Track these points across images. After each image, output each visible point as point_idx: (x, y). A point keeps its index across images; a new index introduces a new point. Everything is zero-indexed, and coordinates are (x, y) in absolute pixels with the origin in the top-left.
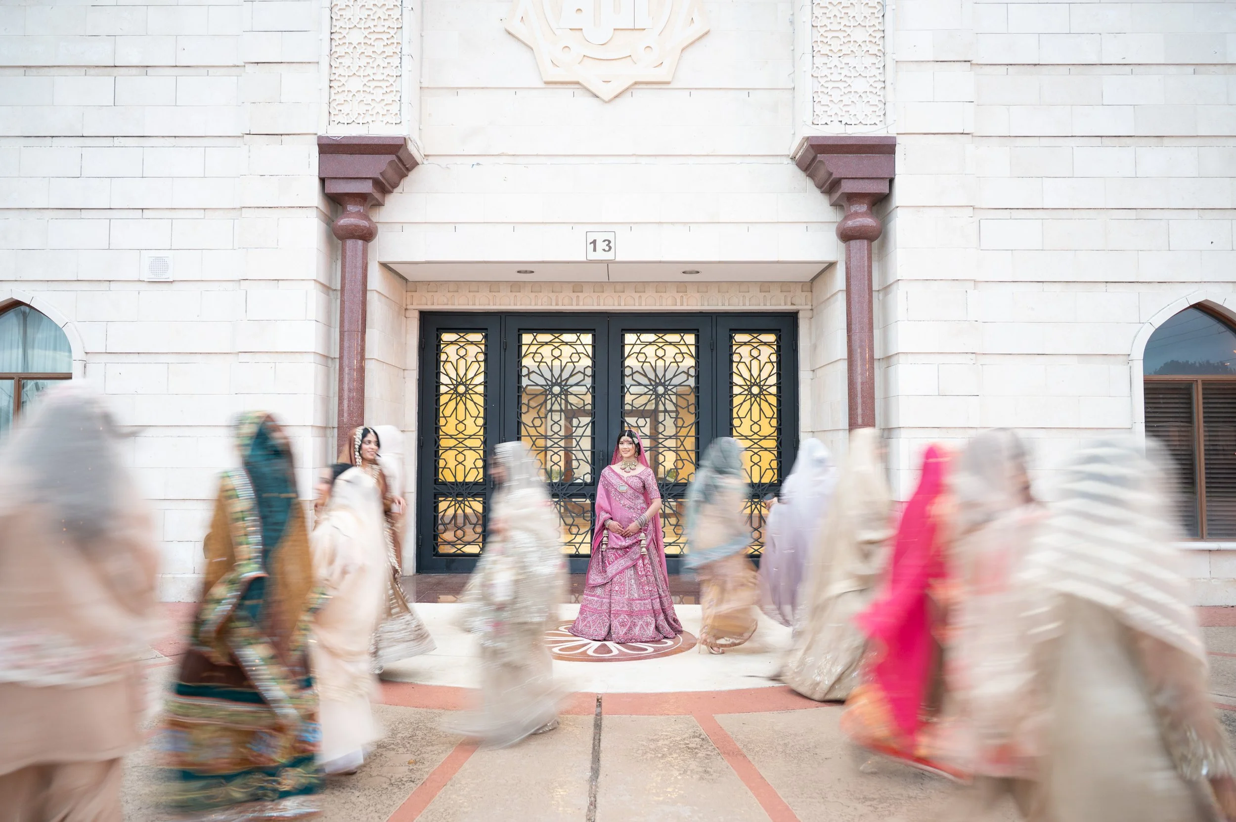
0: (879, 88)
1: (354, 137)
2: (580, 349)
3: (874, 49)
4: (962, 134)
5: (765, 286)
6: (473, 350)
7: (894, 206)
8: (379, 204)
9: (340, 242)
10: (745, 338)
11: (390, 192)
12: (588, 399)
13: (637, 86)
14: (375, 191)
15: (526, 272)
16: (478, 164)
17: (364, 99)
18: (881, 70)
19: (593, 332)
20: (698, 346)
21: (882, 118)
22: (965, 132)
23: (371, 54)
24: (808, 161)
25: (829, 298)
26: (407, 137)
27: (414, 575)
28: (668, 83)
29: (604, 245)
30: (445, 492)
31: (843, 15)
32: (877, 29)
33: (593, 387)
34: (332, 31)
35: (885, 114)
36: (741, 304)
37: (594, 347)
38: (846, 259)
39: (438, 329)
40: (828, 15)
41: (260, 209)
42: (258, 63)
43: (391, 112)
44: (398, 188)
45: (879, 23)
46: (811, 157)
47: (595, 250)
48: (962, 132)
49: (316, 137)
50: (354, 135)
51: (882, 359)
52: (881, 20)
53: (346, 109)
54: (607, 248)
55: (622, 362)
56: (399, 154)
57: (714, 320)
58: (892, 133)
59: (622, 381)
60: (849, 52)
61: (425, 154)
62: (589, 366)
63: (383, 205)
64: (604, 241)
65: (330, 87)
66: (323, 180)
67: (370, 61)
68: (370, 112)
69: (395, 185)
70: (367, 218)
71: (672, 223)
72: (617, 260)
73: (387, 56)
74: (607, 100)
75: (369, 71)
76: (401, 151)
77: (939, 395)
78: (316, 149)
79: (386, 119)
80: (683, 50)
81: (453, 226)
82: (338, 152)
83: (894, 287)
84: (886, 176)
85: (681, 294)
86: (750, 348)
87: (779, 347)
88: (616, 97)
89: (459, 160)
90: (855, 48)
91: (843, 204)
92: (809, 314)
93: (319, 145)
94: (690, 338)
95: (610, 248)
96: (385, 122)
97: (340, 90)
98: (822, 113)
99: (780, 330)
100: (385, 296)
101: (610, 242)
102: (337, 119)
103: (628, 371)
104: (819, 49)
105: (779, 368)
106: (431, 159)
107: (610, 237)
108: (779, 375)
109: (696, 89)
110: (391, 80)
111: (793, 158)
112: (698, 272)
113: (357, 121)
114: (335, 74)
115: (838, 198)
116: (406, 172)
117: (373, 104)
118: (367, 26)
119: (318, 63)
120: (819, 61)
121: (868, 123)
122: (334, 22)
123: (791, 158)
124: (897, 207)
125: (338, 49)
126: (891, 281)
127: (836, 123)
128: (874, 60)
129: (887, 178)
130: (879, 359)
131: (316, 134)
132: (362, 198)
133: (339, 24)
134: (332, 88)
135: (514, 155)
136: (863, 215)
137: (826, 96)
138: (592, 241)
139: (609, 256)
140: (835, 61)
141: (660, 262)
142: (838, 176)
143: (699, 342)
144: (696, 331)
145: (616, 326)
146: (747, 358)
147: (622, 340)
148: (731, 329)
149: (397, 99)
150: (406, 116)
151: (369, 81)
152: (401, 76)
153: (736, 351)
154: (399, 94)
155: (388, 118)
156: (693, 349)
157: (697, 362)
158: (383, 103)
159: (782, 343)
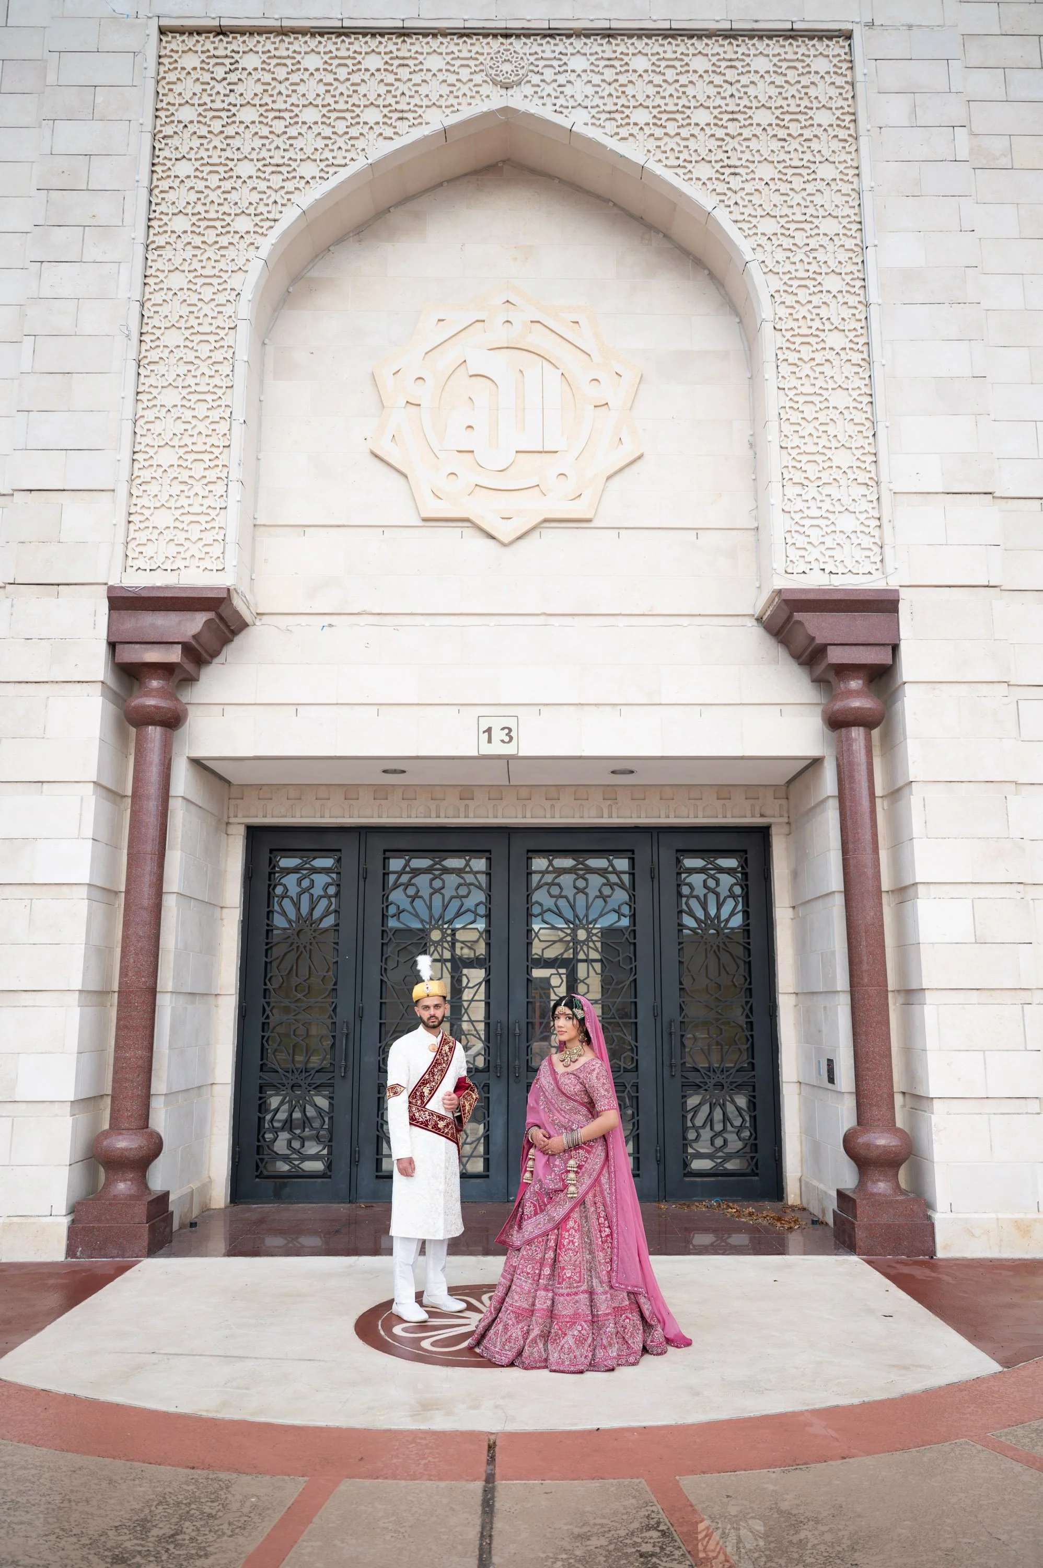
0: (872, 526)
1: (159, 588)
2: (469, 878)
3: (863, 477)
4: (987, 586)
5: (724, 791)
6: (320, 879)
7: (899, 682)
8: (190, 680)
9: (134, 730)
10: (698, 863)
11: (208, 663)
12: (481, 949)
13: (547, 525)
14: (185, 660)
15: (395, 772)
16: (330, 625)
17: (175, 538)
18: (875, 504)
19: (487, 855)
20: (633, 874)
21: (879, 565)
22: (991, 584)
23: (186, 479)
24: (781, 621)
25: (814, 808)
26: (231, 588)
27: (226, 1207)
28: (589, 521)
29: (503, 735)
30: (275, 1082)
31: (820, 434)
32: (866, 451)
33: (488, 932)
34: (135, 450)
35: (882, 561)
36: (692, 815)
37: (489, 874)
38: (837, 753)
39: (271, 851)
40: (801, 434)
41: (23, 685)
42: (31, 491)
43: (211, 555)
44: (219, 657)
45: (869, 444)
46: (784, 616)
47: (490, 741)
48: (987, 584)
49: (106, 587)
50: (158, 584)
51: (892, 891)
52: (871, 440)
53: (149, 550)
54: (507, 739)
55: (528, 896)
56: (220, 611)
57: (655, 835)
58: (893, 583)
59: (528, 923)
60: (831, 481)
61: (259, 611)
62: (481, 903)
63: (198, 680)
64: (503, 729)
65: (129, 522)
66: (112, 646)
67: (185, 488)
68: (182, 556)
69: (215, 654)
70: (172, 696)
71: (596, 705)
72: (520, 754)
73: (209, 482)
74: (506, 541)
75: (183, 501)
76: (223, 606)
77: (976, 943)
78: (106, 603)
79: (203, 564)
80: (609, 478)
81: (294, 708)
82: (136, 608)
83: (906, 791)
84: (887, 642)
85: (609, 802)
86: (703, 876)
87: (745, 875)
88: (520, 538)
89: (304, 620)
90: (838, 474)
91: (830, 679)
92: (785, 830)
93: (110, 598)
94: (622, 864)
95: (511, 738)
96: (202, 568)
97: (142, 526)
98: (798, 558)
99: (745, 852)
100: (197, 805)
101: (510, 730)
102: (137, 564)
103: (536, 910)
104: (791, 476)
105: (746, 903)
106: (265, 618)
107: (511, 723)
108: (746, 914)
109: (626, 528)
110: (213, 513)
111: (759, 620)
112: (632, 772)
113: (163, 567)
114: (136, 505)
115: (823, 671)
116: (230, 636)
117: (187, 544)
118: (182, 443)
119: (113, 490)
120: (791, 491)
121: (861, 572)
122: (138, 439)
123: (757, 620)
124: (905, 683)
125: (141, 473)
126: (900, 783)
127: (817, 571)
128: (864, 491)
129: (888, 645)
130: (888, 892)
131: (106, 584)
132: (166, 669)
133: (144, 441)
134: (131, 524)
135: (379, 614)
136: (857, 694)
137: (803, 536)
138: (486, 728)
139: (509, 750)
140: (812, 491)
141: (580, 758)
142: (824, 641)
143: (633, 869)
144: (629, 854)
145: (519, 846)
146: (700, 891)
147: (528, 865)
148: (678, 851)
149: (220, 537)
150: (231, 561)
151: (183, 514)
152: (226, 508)
153: (687, 880)
154: (222, 532)
155: (207, 564)
156: (626, 878)
157: (632, 897)
158: (201, 544)
159: (748, 870)
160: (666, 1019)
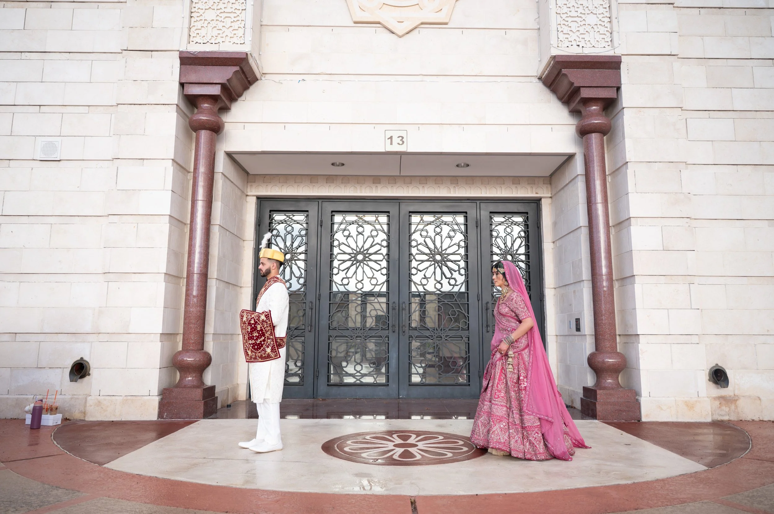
0: (606, 22)
2: (378, 227)
4: (670, 55)
5: (517, 179)
6: (297, 227)
7: (621, 107)
8: (226, 108)
9: (195, 133)
10: (501, 219)
11: (236, 100)
12: (384, 264)
13: (423, 26)
14: (223, 95)
15: (338, 164)
16: (303, 79)
17: (217, 27)
18: (608, 9)
19: (388, 214)
20: (467, 225)
21: (609, 43)
22: (672, 54)
26: (248, 54)
27: (246, 400)
29: (399, 140)
33: (388, 255)
35: (611, 41)
36: (499, 192)
37: (388, 224)
38: (585, 149)
39: (271, 211)
41: (132, 106)
43: (237, 35)
44: (242, 98)
47: (392, 144)
49: (178, 52)
50: (208, 51)
51: (614, 226)
53: (203, 32)
54: (401, 142)
55: (410, 236)
56: (242, 66)
57: (478, 203)
58: (618, 53)
59: (410, 251)
61: (264, 71)
62: (384, 240)
63: (230, 109)
64: (399, 137)
65: (191, 17)
66: (182, 85)
68: (221, 35)
69: (240, 95)
70: (216, 115)
71: (450, 124)
72: (408, 151)
74: (400, 34)
75: (221, 5)
76: (244, 64)
77: (663, 250)
78: (178, 61)
79: (233, 40)
81: (283, 125)
82: (195, 64)
83: (623, 168)
84: (614, 85)
85: (454, 185)
87: (527, 226)
89: (288, 77)
92: (549, 201)
93: (180, 58)
94: (460, 219)
95: (403, 142)
96: (232, 42)
97: (198, 19)
98: (564, 39)
99: (527, 213)
101: (403, 137)
102: (196, 40)
103: (413, 244)
105: (527, 239)
106: (267, 76)
107: (404, 134)
108: (526, 247)
109: (466, 28)
110: (238, 12)
111: (540, 78)
112: (468, 166)
113: (210, 41)
114: (195, 7)
115: (576, 105)
116: (248, 85)
117: (224, 29)
124: (625, 108)
126: (620, 164)
127: (575, 46)
129: (614, 87)
130: (611, 226)
131: (178, 50)
132: (213, 99)
135: (330, 74)
136: (596, 115)
137: (567, 27)
138: (389, 137)
139: (402, 148)
141: (441, 154)
142: (580, 85)
143: (467, 222)
144: (465, 214)
145: (406, 208)
146: (502, 234)
147: (409, 220)
148: (491, 212)
149: (242, 26)
150: (249, 38)
151: (221, 13)
152: (245, 9)
153: (495, 229)
154: (243, 23)
155: (235, 40)
156: (463, 227)
157: (466, 237)
158: (231, 29)
159: (528, 223)
160: (484, 302)
